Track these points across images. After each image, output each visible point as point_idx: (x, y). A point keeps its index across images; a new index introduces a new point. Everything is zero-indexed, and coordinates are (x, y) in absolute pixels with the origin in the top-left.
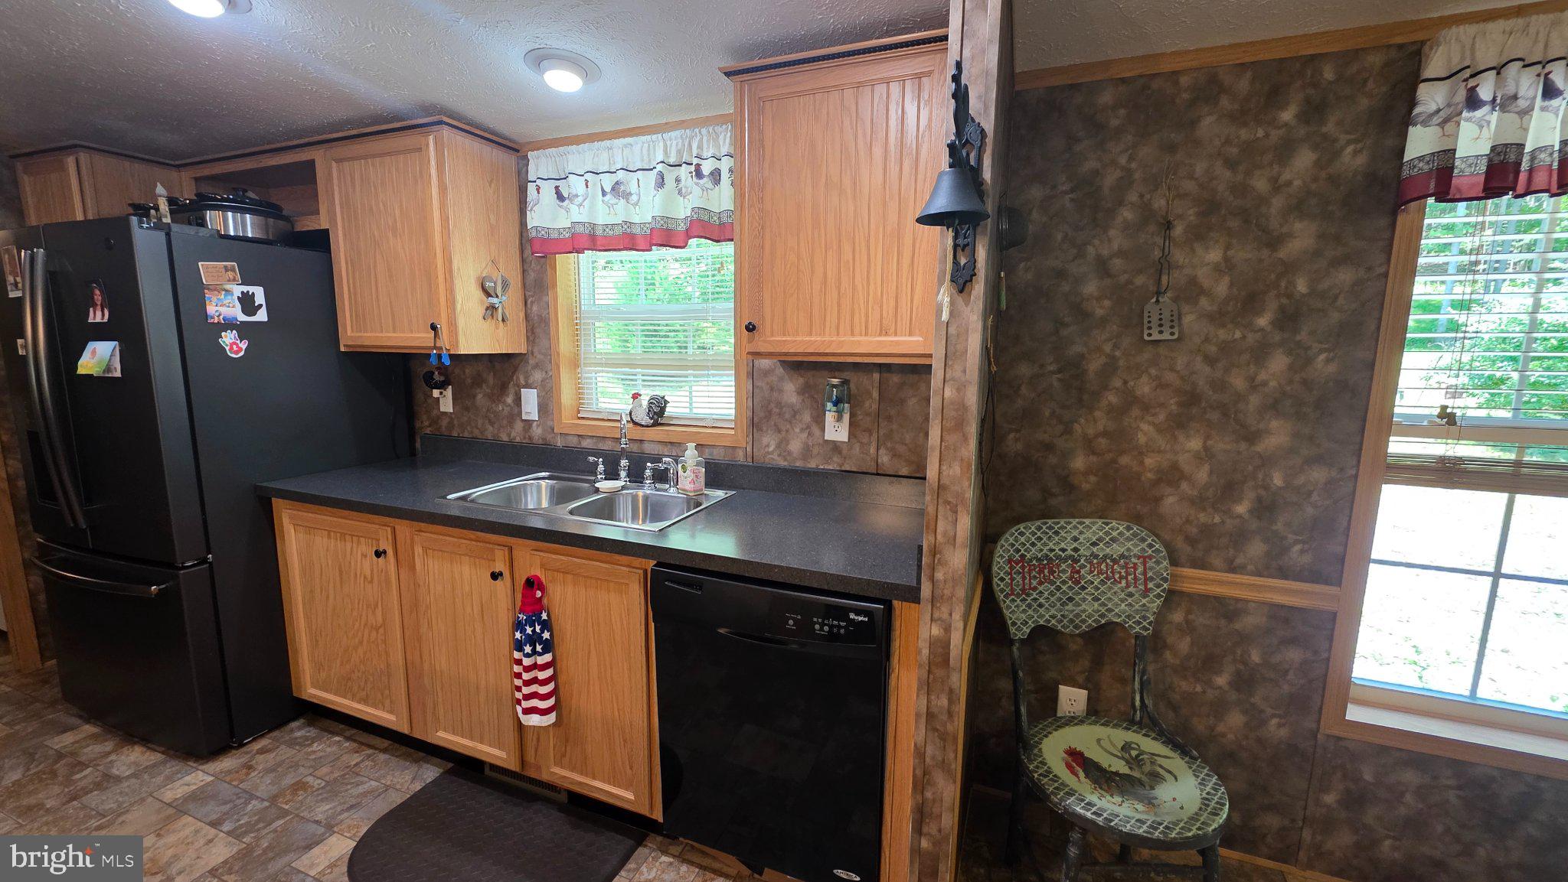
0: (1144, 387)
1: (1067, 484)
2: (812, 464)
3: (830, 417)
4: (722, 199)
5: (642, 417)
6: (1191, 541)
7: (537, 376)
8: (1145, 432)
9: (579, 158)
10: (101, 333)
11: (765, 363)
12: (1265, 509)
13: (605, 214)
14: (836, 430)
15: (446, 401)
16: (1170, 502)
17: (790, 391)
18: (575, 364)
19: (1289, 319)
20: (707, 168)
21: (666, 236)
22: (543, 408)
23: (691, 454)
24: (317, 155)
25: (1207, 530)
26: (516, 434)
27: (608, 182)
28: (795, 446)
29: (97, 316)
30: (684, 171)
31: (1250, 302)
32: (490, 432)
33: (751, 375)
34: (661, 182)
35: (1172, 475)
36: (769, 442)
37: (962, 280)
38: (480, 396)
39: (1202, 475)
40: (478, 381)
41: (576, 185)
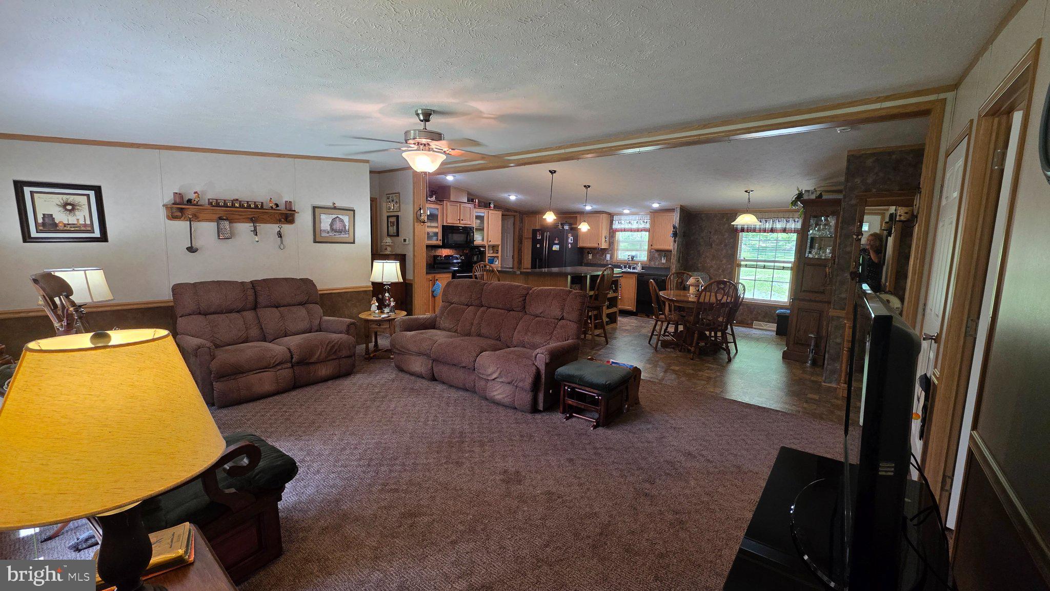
0: (708, 254)
1: (698, 268)
2: (659, 266)
3: (663, 258)
4: (648, 226)
5: (630, 259)
6: (714, 276)
7: (610, 252)
8: (708, 261)
9: (623, 218)
10: (556, 244)
11: (653, 250)
12: (723, 271)
13: (627, 226)
14: (664, 261)
15: (590, 256)
16: (712, 271)
17: (656, 255)
18: (617, 250)
19: (726, 245)
20: (645, 221)
21: (638, 230)
22: (611, 258)
23: (639, 264)
24: (578, 216)
25: (716, 274)
26: (605, 262)
27: (628, 221)
28: (657, 264)
29: (556, 242)
30: (641, 221)
31: (721, 243)
32: (599, 263)
33: (650, 252)
34: (637, 223)
35: (712, 267)
36: (652, 263)
37: (675, 241)
38: (597, 256)
39: (715, 266)
40: (598, 253)
41: (623, 222)
